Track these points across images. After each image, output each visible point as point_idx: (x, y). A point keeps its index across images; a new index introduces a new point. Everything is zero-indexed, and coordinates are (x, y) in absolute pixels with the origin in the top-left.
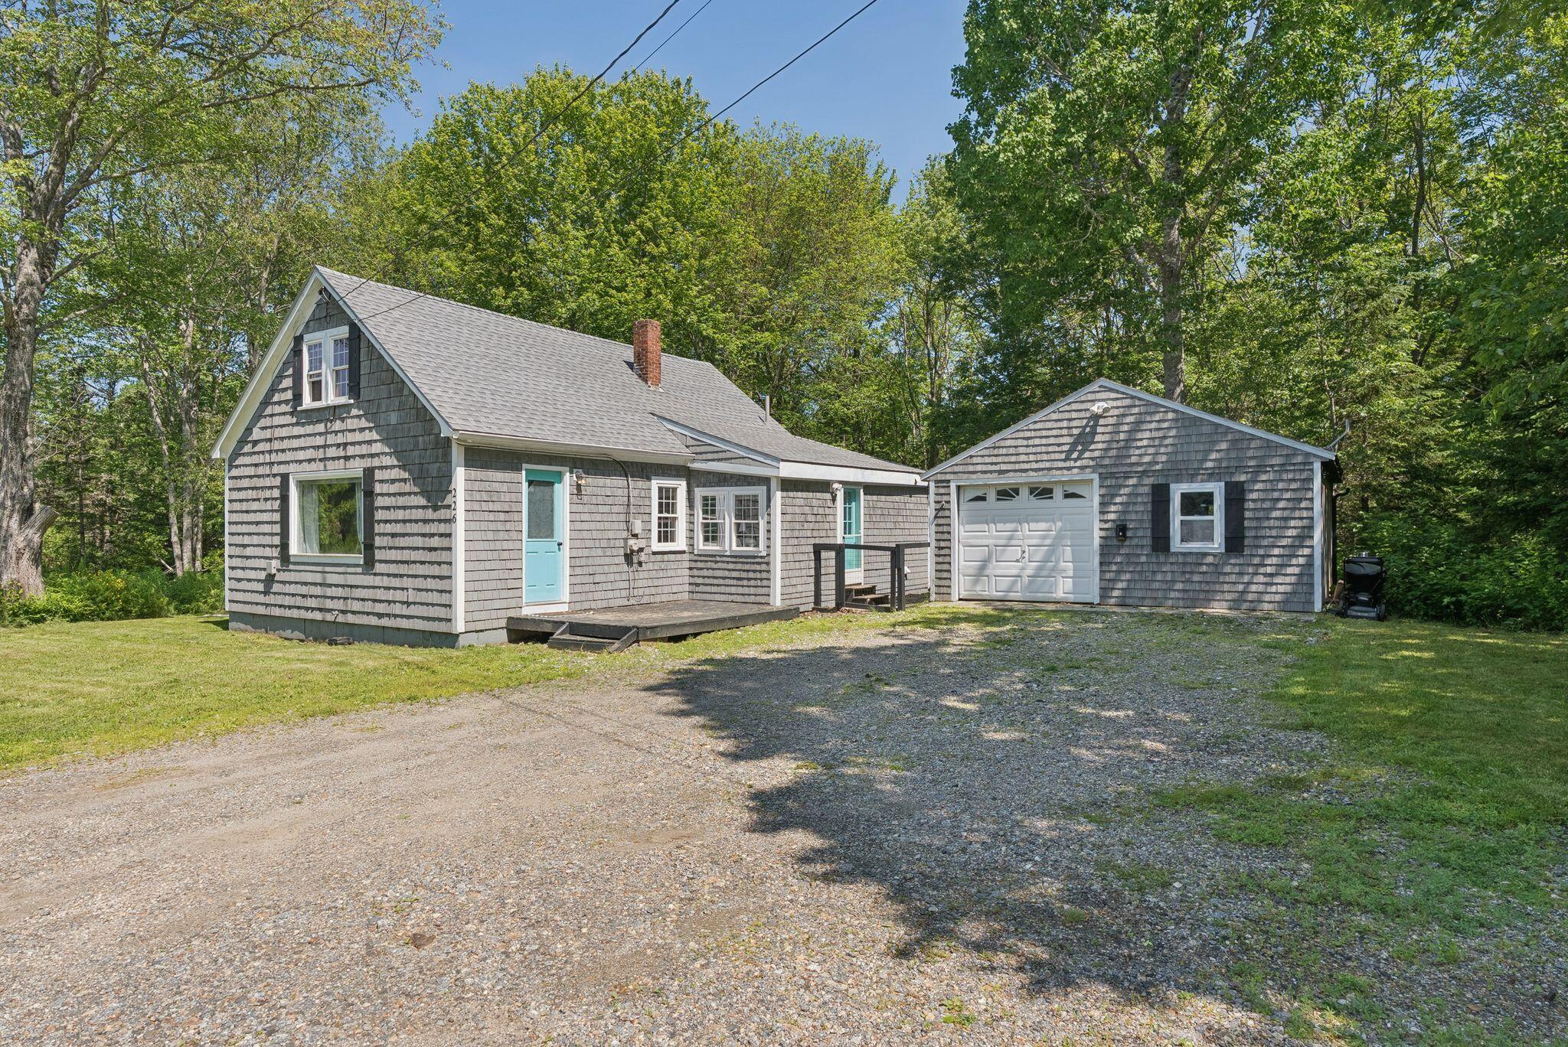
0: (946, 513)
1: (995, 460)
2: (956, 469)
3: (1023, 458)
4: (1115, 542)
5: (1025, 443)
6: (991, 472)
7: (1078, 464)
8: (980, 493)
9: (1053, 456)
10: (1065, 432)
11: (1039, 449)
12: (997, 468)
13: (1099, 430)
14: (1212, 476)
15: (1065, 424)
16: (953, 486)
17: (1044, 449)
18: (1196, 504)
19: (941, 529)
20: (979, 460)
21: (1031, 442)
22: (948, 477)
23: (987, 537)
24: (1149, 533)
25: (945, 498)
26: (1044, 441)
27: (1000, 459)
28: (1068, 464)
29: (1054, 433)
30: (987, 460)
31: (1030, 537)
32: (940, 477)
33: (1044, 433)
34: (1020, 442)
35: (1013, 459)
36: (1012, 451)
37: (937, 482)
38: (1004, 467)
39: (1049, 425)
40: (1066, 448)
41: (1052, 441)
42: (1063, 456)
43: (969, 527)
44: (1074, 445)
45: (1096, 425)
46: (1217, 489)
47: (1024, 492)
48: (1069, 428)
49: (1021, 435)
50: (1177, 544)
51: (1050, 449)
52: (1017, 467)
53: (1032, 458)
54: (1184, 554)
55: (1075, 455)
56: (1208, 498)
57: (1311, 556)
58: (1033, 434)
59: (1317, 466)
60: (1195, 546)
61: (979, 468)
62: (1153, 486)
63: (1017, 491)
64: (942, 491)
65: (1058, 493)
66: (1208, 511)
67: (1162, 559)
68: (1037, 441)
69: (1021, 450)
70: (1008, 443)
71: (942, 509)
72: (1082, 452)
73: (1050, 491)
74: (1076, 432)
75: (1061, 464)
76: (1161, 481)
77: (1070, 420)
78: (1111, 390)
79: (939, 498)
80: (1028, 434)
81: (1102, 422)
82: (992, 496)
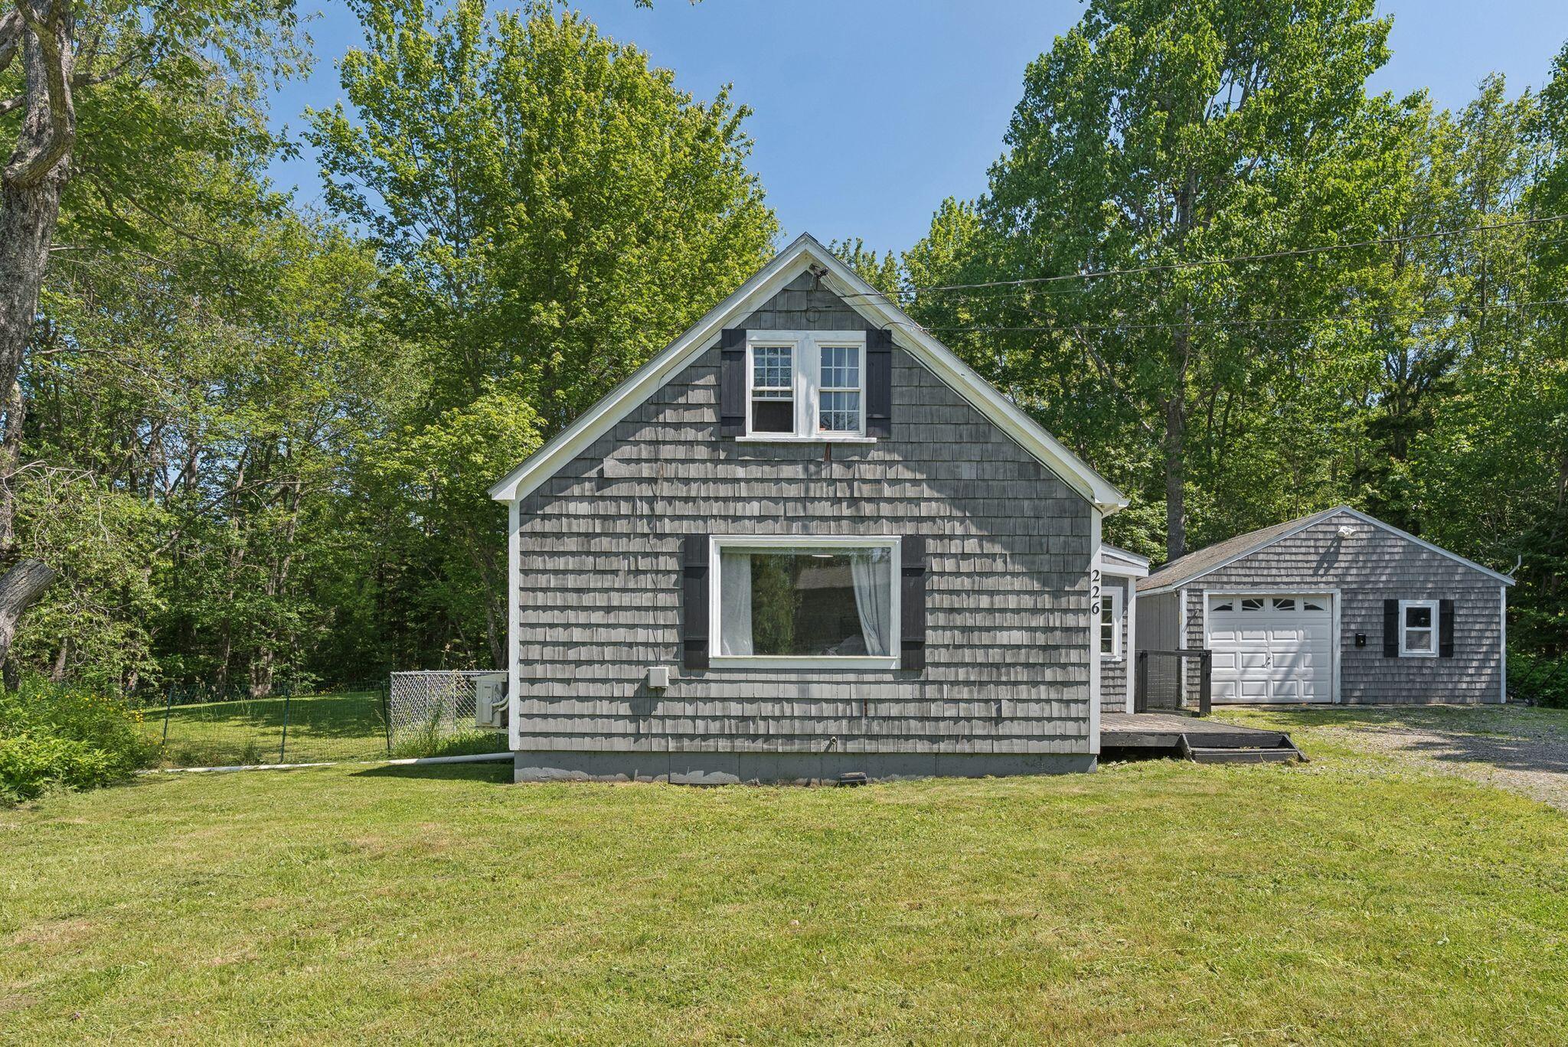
0: (1200, 621)
1: (1248, 572)
2: (1210, 579)
3: (1274, 572)
4: (1354, 649)
5: (1276, 558)
6: (1244, 583)
7: (1324, 579)
8: (1226, 603)
9: (1302, 572)
10: (1312, 550)
11: (1289, 565)
12: (1250, 579)
13: (1342, 550)
14: (1431, 596)
15: (1312, 543)
16: (1206, 594)
17: (1294, 564)
18: (1419, 617)
19: (1193, 636)
20: (1234, 572)
21: (1282, 557)
22: (1201, 586)
23: (1233, 645)
24: (1381, 641)
25: (1198, 607)
26: (1293, 558)
27: (1253, 572)
28: (1315, 579)
29: (1303, 550)
30: (1241, 572)
31: (1275, 645)
32: (1192, 586)
33: (1294, 550)
34: (1271, 557)
35: (1265, 572)
36: (1263, 564)
37: (1189, 590)
38: (1257, 579)
39: (1298, 543)
40: (1314, 565)
41: (1300, 557)
42: (1311, 572)
43: (1216, 635)
44: (1320, 563)
45: (1339, 546)
46: (1434, 606)
47: (1268, 604)
48: (1316, 547)
49: (1273, 550)
50: (1403, 651)
51: (1300, 565)
52: (1269, 579)
53: (1283, 572)
54: (1408, 659)
55: (1321, 572)
56: (1426, 612)
57: (1499, 660)
58: (1284, 550)
59: (1503, 590)
60: (1418, 652)
61: (1233, 579)
62: (1386, 601)
63: (1261, 602)
64: (1194, 599)
65: (1299, 605)
66: (1427, 623)
67: (1391, 663)
68: (1288, 557)
69: (1274, 564)
70: (1261, 557)
71: (1195, 617)
72: (1327, 569)
73: (1292, 603)
74: (1321, 551)
75: (1308, 579)
76: (1392, 597)
77: (1316, 540)
78: (1352, 516)
79: (1191, 607)
80: (1279, 550)
81: (1344, 543)
82: (1238, 605)
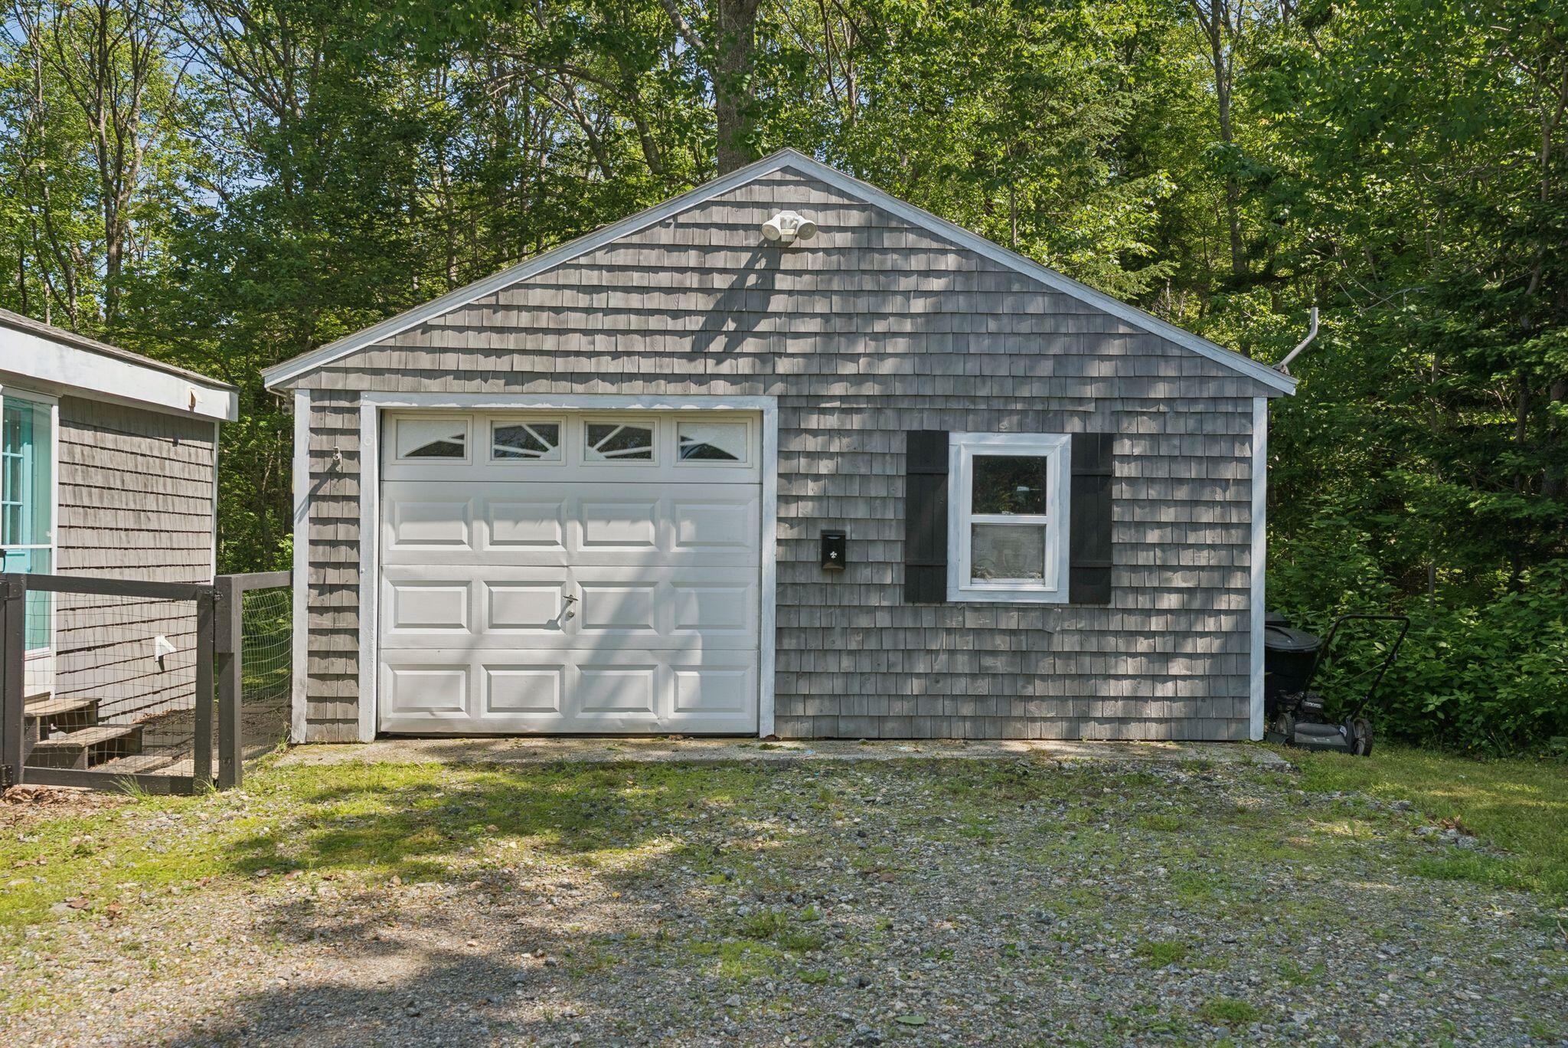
0: (348, 487)
1: (496, 341)
2: (380, 360)
3: (575, 342)
4: (815, 575)
5: (583, 301)
6: (485, 375)
7: (726, 367)
8: (446, 436)
9: (660, 344)
10: (692, 280)
11: (621, 322)
12: (502, 364)
13: (782, 282)
14: (1044, 418)
15: (692, 259)
16: (368, 409)
17: (635, 322)
18: (1008, 484)
19: (328, 532)
20: (451, 339)
21: (599, 300)
22: (353, 382)
23: (460, 559)
24: (897, 555)
25: (344, 443)
26: (635, 301)
27: (511, 341)
28: (698, 367)
29: (664, 279)
30: (474, 340)
31: (588, 561)
32: (326, 381)
33: (637, 279)
34: (568, 298)
35: (550, 343)
36: (544, 320)
37: (317, 394)
38: (522, 364)
39: (651, 258)
40: (695, 323)
41: (656, 301)
42: (686, 344)
43: (409, 530)
44: (714, 319)
45: (773, 270)
46: (1054, 450)
47: (573, 437)
48: (704, 271)
49: (573, 277)
50: (962, 585)
51: (654, 323)
52: (561, 365)
53: (601, 343)
54: (977, 608)
55: (717, 345)
56: (1032, 470)
57: (1245, 613)
58: (606, 278)
59: (1260, 409)
60: (996, 588)
61: (450, 361)
62: (911, 436)
63: (552, 434)
64: (334, 421)
65: (665, 443)
66: (1033, 504)
67: (928, 620)
68: (617, 300)
69: (575, 320)
70: (536, 297)
71: (333, 474)
72: (736, 338)
73: (645, 437)
74: (720, 282)
75: (680, 367)
76: (930, 424)
77: (706, 249)
78: (812, 182)
79: (323, 443)
80: (592, 278)
81: (787, 262)
82: (479, 442)
